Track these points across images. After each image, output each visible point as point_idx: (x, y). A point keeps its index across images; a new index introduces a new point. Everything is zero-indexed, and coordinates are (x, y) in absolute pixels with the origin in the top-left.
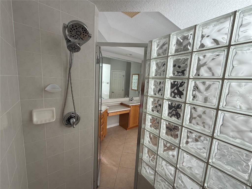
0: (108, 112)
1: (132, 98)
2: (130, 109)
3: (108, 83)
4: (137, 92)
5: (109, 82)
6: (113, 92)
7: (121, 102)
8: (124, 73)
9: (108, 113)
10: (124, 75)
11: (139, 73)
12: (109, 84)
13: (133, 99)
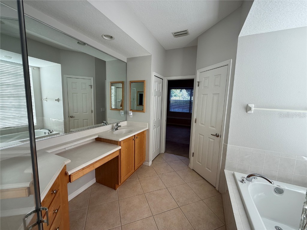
0: (69, 173)
1: (118, 124)
2: (120, 148)
3: (58, 100)
4: (123, 113)
5: (61, 98)
6: (72, 117)
7: (97, 137)
8: (91, 81)
9: (70, 176)
10: (92, 84)
11: (124, 80)
12: (61, 102)
13: (120, 126)
